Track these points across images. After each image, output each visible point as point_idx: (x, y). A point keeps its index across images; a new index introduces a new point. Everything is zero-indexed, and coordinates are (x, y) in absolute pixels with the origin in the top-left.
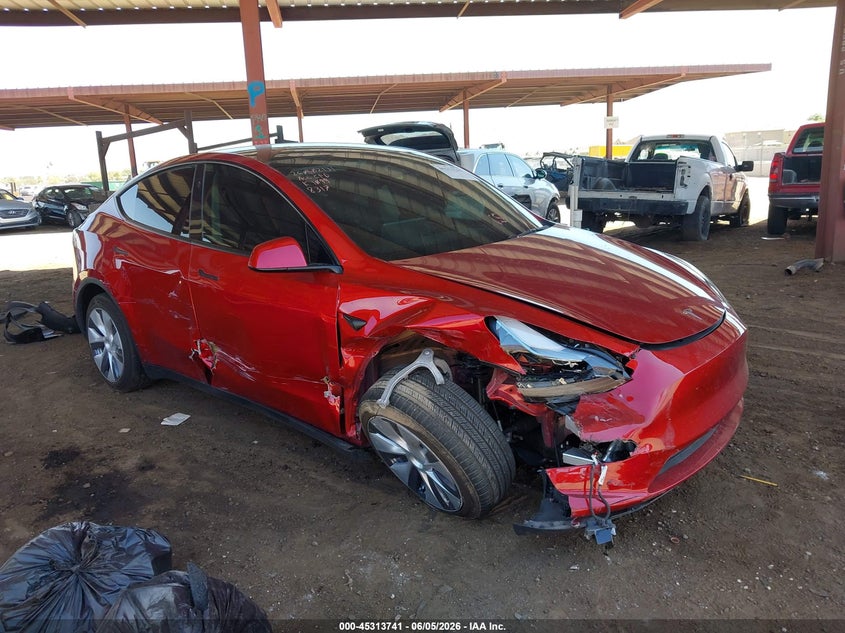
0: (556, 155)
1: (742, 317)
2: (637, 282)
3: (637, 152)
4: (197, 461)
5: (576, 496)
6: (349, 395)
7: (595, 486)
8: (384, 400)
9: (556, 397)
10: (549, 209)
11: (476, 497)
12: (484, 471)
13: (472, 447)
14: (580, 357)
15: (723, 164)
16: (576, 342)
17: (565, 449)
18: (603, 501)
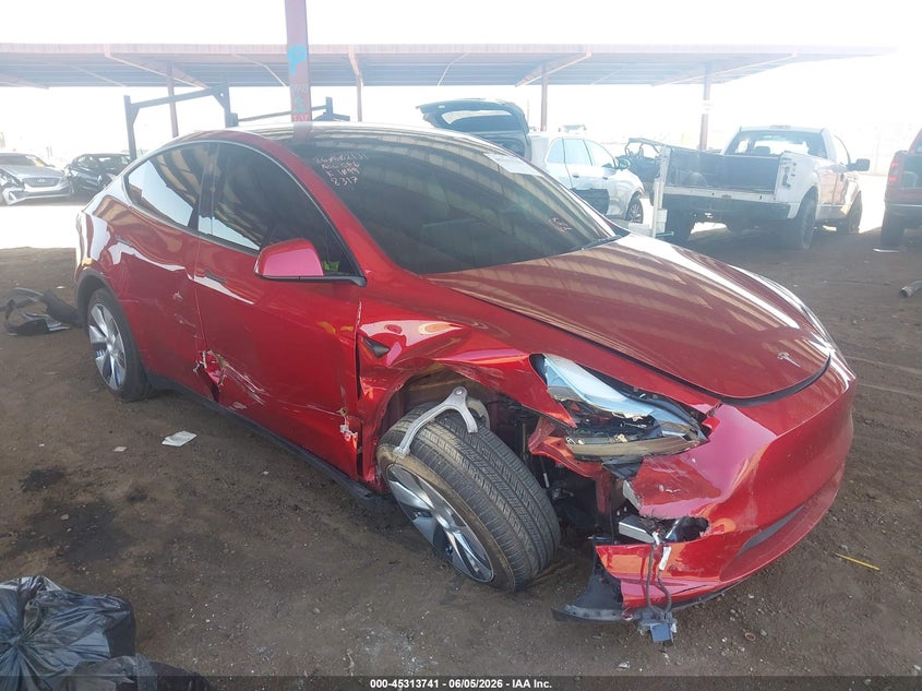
0: (643, 141)
1: (852, 364)
2: (721, 308)
3: (734, 144)
4: (195, 493)
5: (631, 581)
6: (368, 432)
7: (654, 569)
8: (403, 449)
9: (613, 457)
10: (630, 205)
11: (510, 571)
12: (521, 542)
13: (506, 513)
14: (646, 411)
15: (834, 161)
16: (641, 392)
17: (622, 518)
18: (663, 589)
